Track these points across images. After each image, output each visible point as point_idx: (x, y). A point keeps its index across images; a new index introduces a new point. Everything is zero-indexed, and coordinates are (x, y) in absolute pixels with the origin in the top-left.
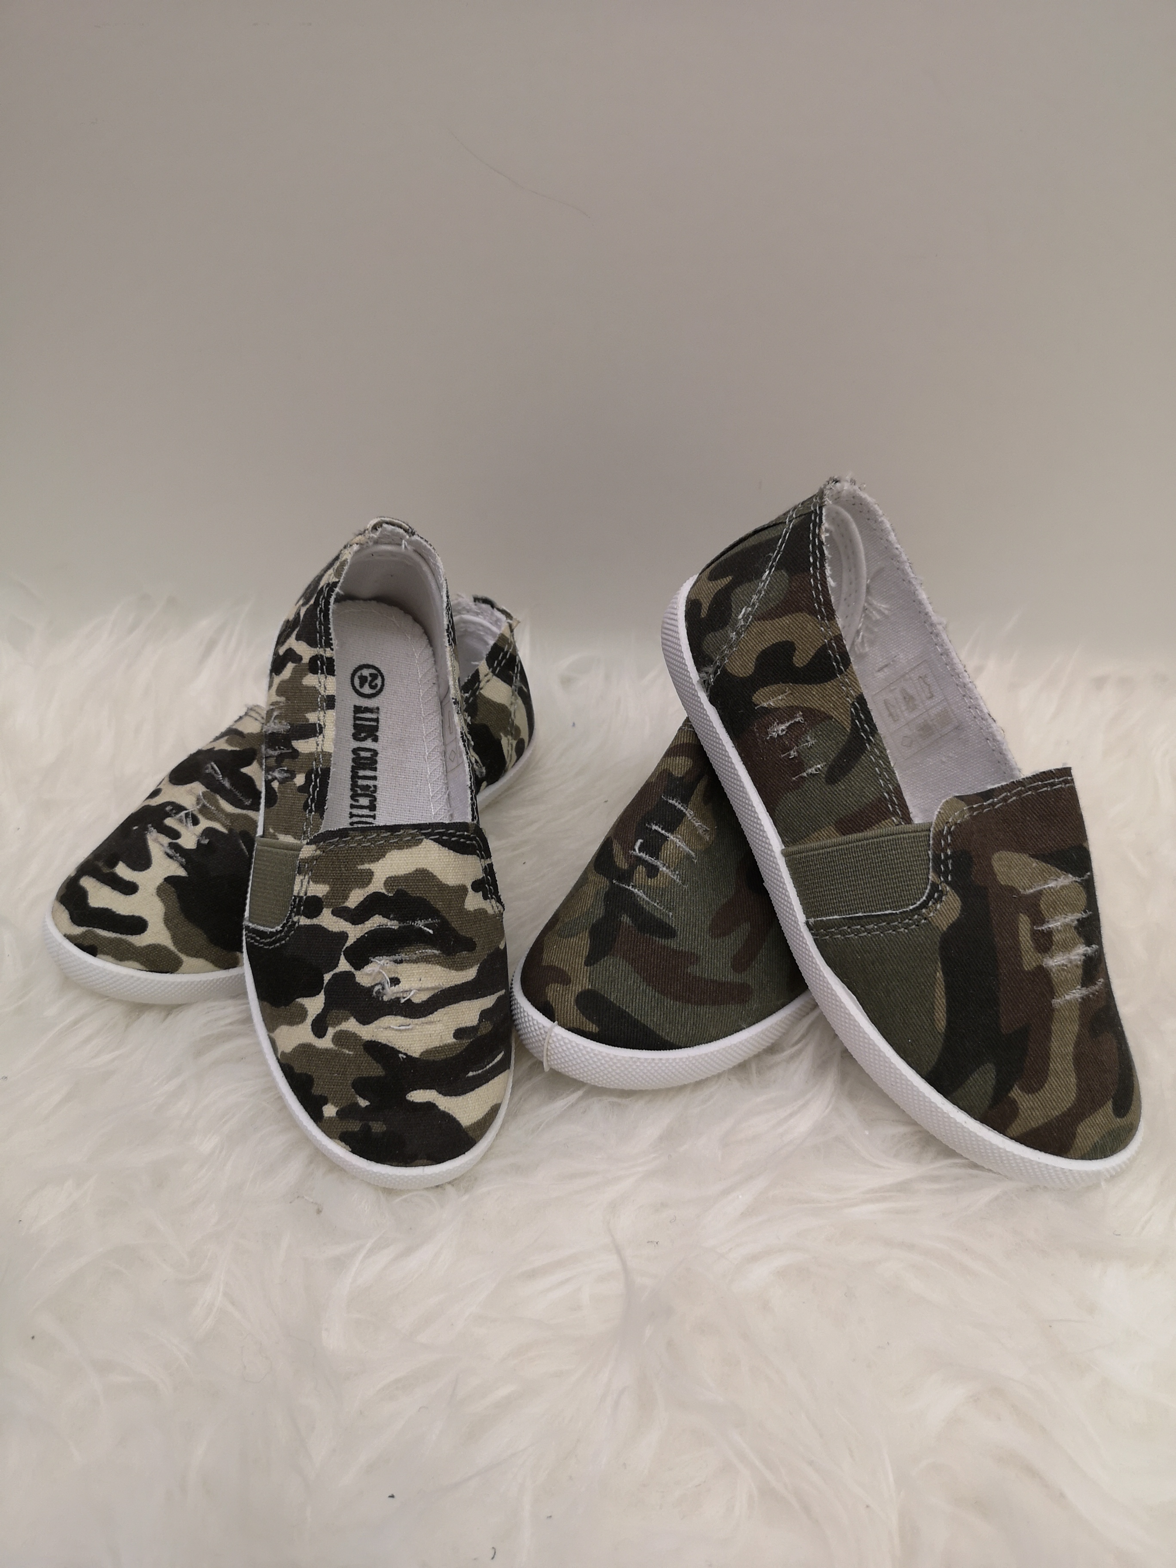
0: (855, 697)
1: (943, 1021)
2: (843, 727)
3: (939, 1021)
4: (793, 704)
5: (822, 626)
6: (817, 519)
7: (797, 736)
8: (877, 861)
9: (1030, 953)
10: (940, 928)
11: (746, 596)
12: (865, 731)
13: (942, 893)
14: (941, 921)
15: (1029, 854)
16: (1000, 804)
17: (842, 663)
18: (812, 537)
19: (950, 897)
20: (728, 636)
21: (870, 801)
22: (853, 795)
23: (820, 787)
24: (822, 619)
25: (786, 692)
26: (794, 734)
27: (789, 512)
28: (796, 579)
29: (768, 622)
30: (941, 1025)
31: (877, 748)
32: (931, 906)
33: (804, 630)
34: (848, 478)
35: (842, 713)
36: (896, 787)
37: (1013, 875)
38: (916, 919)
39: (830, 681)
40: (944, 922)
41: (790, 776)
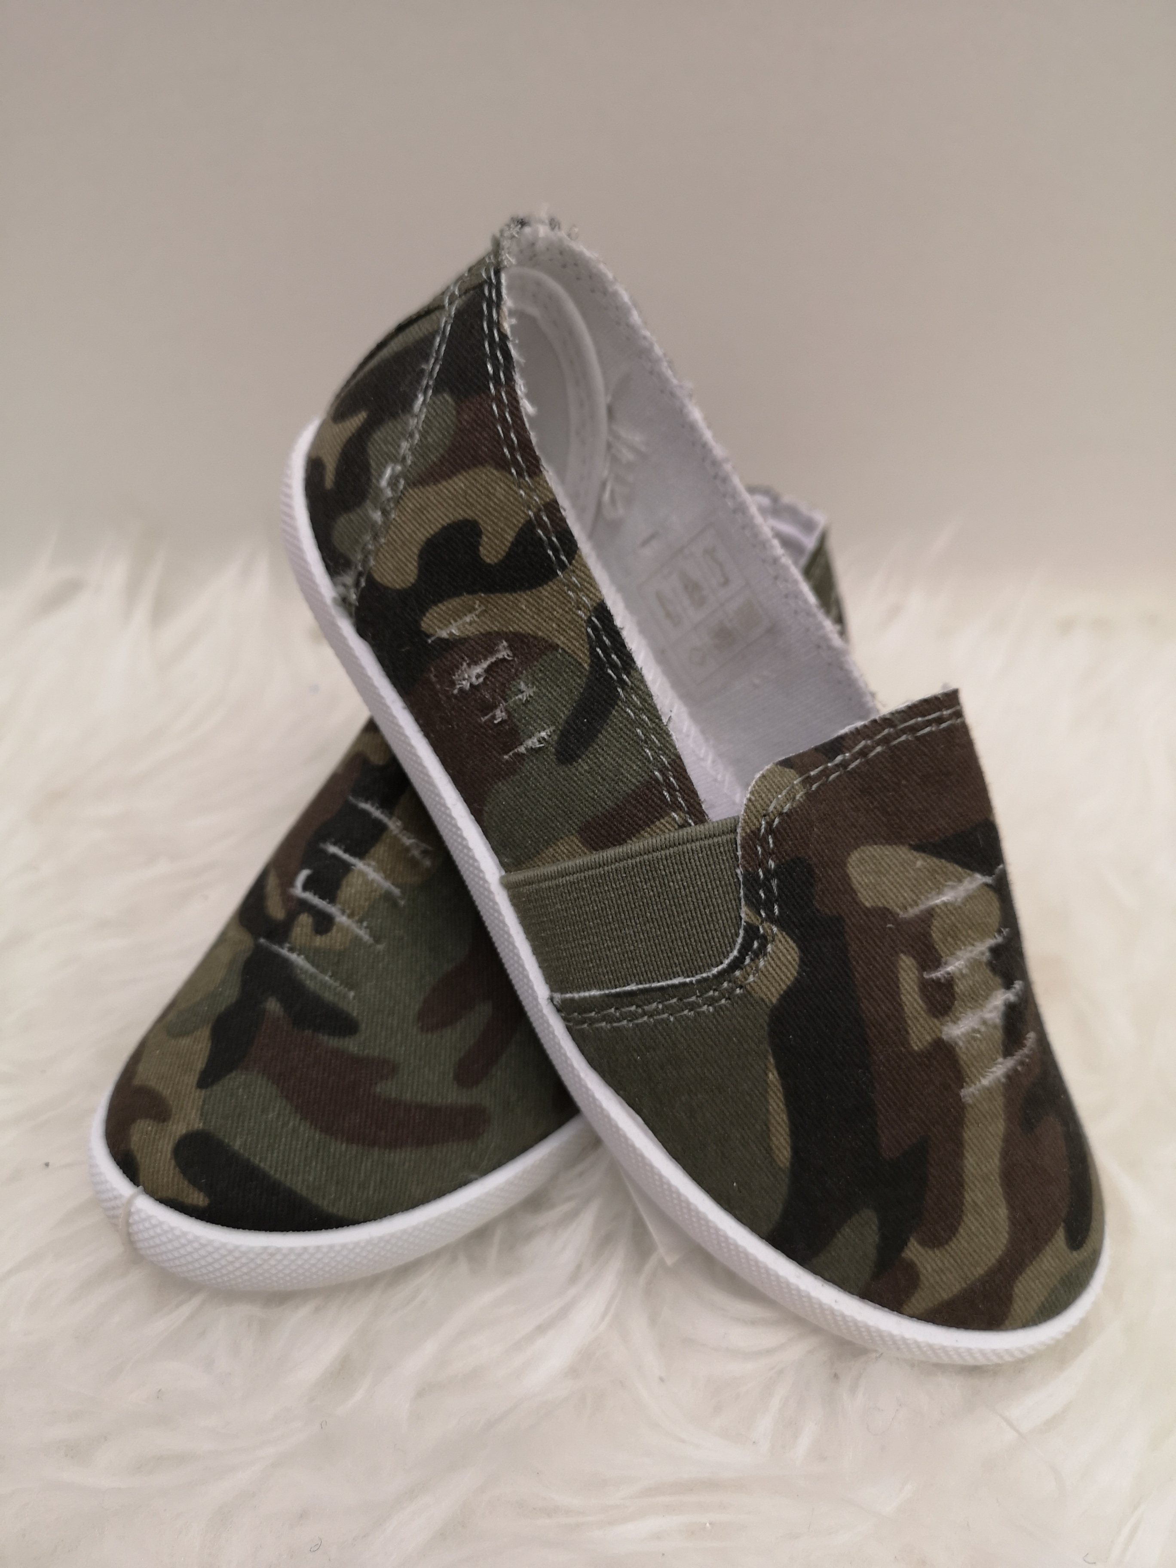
0: (591, 608)
1: (785, 1148)
2: (578, 662)
3: (779, 1149)
4: (491, 628)
5: (520, 487)
6: (494, 295)
7: (503, 684)
8: (652, 893)
9: (921, 1020)
10: (767, 1000)
11: (391, 444)
12: (613, 666)
13: (764, 941)
14: (767, 988)
15: (910, 845)
16: (857, 762)
17: (564, 550)
18: (488, 327)
19: (780, 945)
20: (369, 518)
21: (633, 788)
22: (604, 780)
23: (548, 770)
24: (520, 474)
25: (475, 609)
26: (499, 681)
27: (448, 288)
28: (467, 407)
29: (430, 489)
30: (783, 1155)
31: (637, 694)
32: (748, 965)
33: (492, 497)
34: (543, 215)
35: (572, 637)
36: (673, 760)
37: (884, 887)
38: (726, 989)
39: (547, 584)
40: (773, 990)
41: (498, 753)
